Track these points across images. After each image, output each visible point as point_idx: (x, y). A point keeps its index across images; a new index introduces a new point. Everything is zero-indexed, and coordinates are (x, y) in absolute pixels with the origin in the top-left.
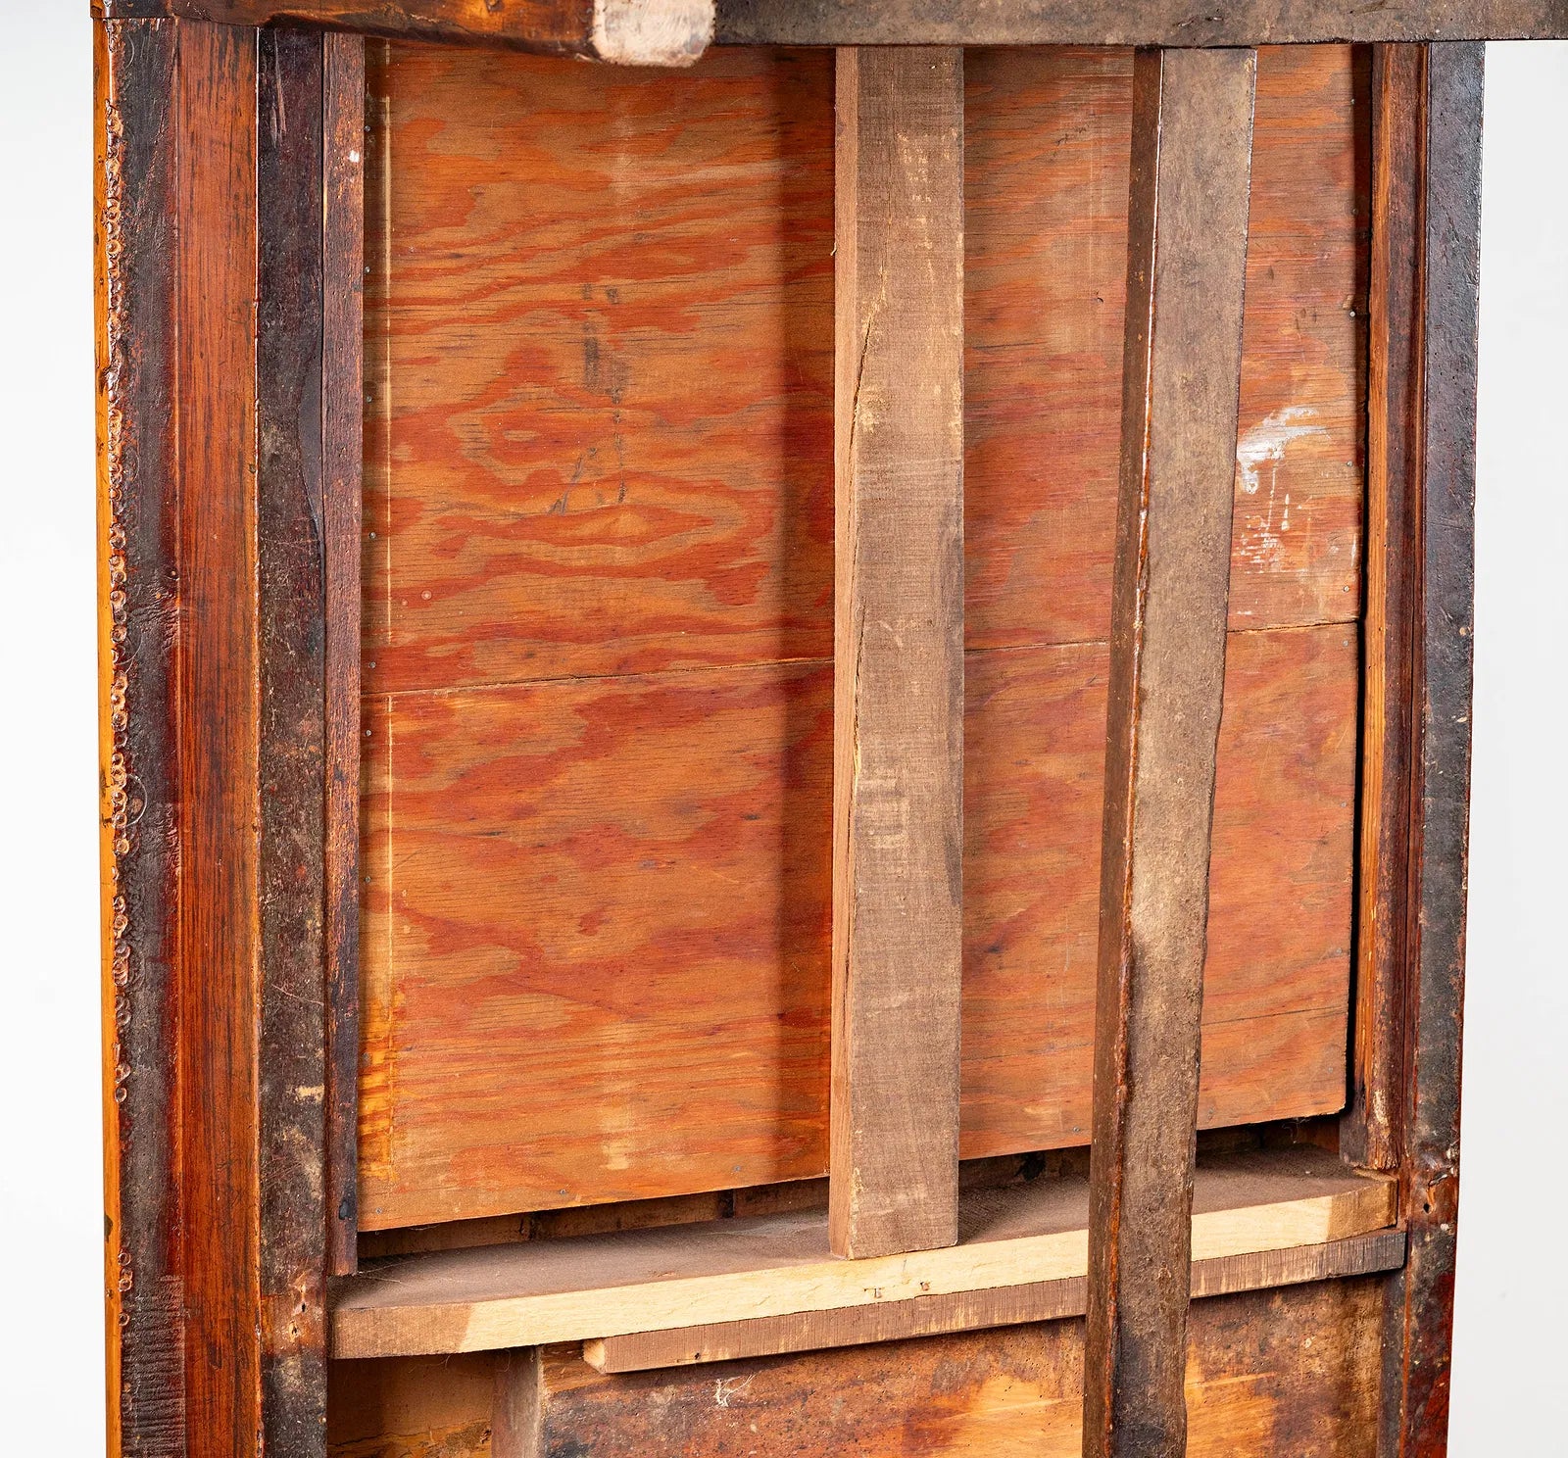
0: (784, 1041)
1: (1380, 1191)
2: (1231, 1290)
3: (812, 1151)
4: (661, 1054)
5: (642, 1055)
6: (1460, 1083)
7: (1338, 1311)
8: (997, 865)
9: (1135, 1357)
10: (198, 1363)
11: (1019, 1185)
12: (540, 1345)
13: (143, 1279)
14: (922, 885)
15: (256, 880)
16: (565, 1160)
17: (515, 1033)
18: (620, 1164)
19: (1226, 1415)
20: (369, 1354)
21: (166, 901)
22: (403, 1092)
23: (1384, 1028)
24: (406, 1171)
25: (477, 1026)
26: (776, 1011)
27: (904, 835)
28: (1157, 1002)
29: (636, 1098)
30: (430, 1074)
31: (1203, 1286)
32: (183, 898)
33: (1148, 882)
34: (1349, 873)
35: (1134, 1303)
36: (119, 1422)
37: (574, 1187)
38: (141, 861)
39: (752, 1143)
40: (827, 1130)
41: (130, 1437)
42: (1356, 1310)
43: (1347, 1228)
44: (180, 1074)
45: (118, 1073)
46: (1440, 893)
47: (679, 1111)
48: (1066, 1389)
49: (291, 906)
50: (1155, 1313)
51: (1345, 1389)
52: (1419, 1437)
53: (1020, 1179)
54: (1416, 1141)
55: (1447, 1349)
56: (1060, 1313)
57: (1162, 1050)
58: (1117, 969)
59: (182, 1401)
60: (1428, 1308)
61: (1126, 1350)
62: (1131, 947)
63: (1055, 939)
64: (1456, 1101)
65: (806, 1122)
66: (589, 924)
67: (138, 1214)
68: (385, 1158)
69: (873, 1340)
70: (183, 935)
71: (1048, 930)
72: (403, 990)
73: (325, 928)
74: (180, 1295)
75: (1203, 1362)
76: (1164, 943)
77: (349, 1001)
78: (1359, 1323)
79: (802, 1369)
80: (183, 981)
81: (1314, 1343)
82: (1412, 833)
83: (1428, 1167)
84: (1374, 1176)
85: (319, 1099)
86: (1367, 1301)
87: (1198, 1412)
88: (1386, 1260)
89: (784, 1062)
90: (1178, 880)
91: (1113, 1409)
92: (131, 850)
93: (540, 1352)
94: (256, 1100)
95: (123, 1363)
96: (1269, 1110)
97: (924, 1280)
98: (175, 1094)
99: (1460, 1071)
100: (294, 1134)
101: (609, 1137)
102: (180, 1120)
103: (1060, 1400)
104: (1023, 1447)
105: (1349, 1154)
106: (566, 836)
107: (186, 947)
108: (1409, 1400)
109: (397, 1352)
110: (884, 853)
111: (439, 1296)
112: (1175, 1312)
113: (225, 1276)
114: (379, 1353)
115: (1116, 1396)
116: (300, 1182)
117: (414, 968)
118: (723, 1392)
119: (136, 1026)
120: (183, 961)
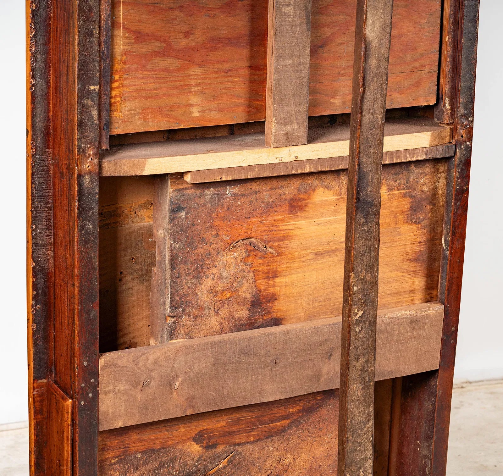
0: (251, 75)
1: (447, 131)
2: (397, 162)
3: (260, 112)
4: (210, 78)
5: (204, 79)
6: (474, 96)
7: (432, 170)
8: (323, 19)
9: (364, 178)
10: (57, 178)
11: (328, 126)
12: (169, 173)
13: (39, 150)
14: (297, 24)
15: (77, 17)
16: (178, 113)
17: (162, 70)
18: (196, 114)
19: (395, 203)
20: (113, 175)
21: (48, 25)
22: (125, 89)
23: (450, 77)
24: (125, 115)
25: (150, 68)
26: (248, 65)
27: (292, 7)
28: (374, 61)
29: (202, 93)
30: (134, 83)
31: (388, 160)
32: (53, 24)
33: (372, 20)
34: (439, 25)
35: (364, 160)
36: (31, 197)
37: (181, 122)
38: (39, 11)
39: (240, 109)
40: (265, 106)
41: (34, 202)
42: (438, 170)
43: (435, 143)
44: (52, 83)
45: (31, 82)
46: (469, 32)
47: (216, 98)
48: (342, 193)
49: (88, 26)
50: (371, 164)
51: (434, 196)
52: (458, 212)
53: (329, 124)
54: (459, 114)
55: (468, 183)
56: (340, 168)
57: (375, 76)
58: (361, 49)
59: (51, 191)
60: (462, 170)
61: (361, 176)
62: (366, 42)
63: (341, 44)
64: (473, 102)
65: (258, 102)
66: (187, 35)
67: (37, 129)
68: (119, 110)
69: (279, 175)
70: (53, 36)
71: (339, 41)
72: (125, 55)
73: (99, 33)
74: (51, 156)
75: (388, 186)
76: (376, 41)
77: (107, 58)
78: (439, 175)
79: (255, 184)
80: (53, 52)
81: (424, 181)
82: (460, 12)
83: (463, 123)
84: (445, 126)
85: (97, 90)
86: (442, 167)
87: (386, 202)
88: (448, 153)
89: (251, 82)
90: (381, 20)
91: (357, 195)
92: (36, 8)
93: (169, 176)
94: (76, 90)
95: (32, 178)
96: (411, 103)
97: (296, 155)
98: (50, 89)
99: (474, 92)
100: (88, 102)
101: (193, 105)
102: (51, 98)
103: (340, 197)
104: (328, 212)
105: (437, 118)
106: (179, 5)
107: (54, 40)
108: (455, 200)
109: (122, 175)
110: (285, 13)
111: (137, 156)
112: (378, 164)
113: (66, 149)
114: (116, 175)
115: (358, 191)
116: (90, 117)
117: (129, 48)
118: (229, 191)
119: (38, 66)
120: (53, 45)
